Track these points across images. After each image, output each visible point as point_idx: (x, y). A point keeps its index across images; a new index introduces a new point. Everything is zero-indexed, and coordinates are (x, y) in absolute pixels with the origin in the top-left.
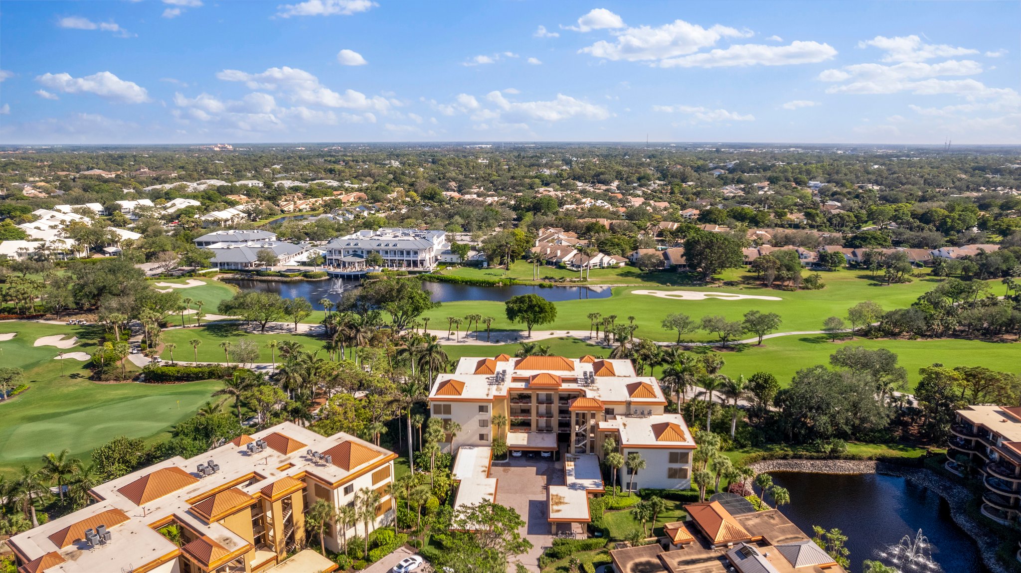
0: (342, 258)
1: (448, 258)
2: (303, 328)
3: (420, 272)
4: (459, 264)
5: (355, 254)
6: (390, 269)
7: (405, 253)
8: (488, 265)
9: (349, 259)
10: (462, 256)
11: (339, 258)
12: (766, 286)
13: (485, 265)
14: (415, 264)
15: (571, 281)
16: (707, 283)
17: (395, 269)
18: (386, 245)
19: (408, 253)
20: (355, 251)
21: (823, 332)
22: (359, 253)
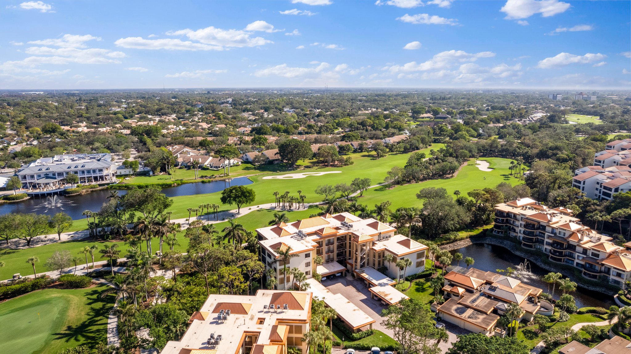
0: (35, 181)
1: (123, 172)
2: (64, 237)
3: (108, 184)
4: (133, 175)
5: (47, 176)
6: (82, 184)
7: (92, 171)
8: (154, 173)
9: (43, 181)
10: (134, 169)
11: (33, 181)
12: (327, 166)
13: (151, 173)
14: (102, 178)
15: (220, 177)
16: (296, 168)
17: (87, 184)
18: (76, 167)
19: (94, 171)
20: (46, 174)
21: (379, 185)
22: (51, 175)
